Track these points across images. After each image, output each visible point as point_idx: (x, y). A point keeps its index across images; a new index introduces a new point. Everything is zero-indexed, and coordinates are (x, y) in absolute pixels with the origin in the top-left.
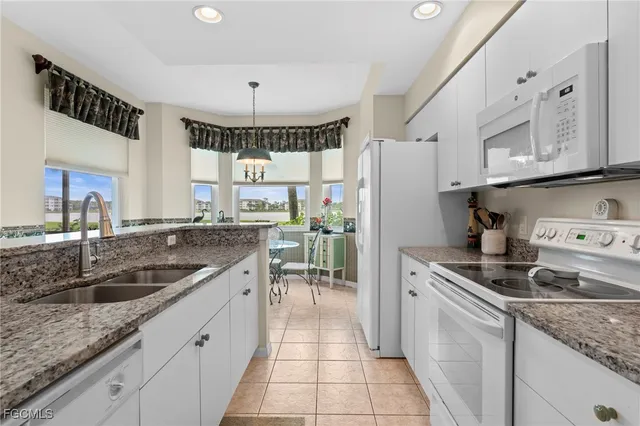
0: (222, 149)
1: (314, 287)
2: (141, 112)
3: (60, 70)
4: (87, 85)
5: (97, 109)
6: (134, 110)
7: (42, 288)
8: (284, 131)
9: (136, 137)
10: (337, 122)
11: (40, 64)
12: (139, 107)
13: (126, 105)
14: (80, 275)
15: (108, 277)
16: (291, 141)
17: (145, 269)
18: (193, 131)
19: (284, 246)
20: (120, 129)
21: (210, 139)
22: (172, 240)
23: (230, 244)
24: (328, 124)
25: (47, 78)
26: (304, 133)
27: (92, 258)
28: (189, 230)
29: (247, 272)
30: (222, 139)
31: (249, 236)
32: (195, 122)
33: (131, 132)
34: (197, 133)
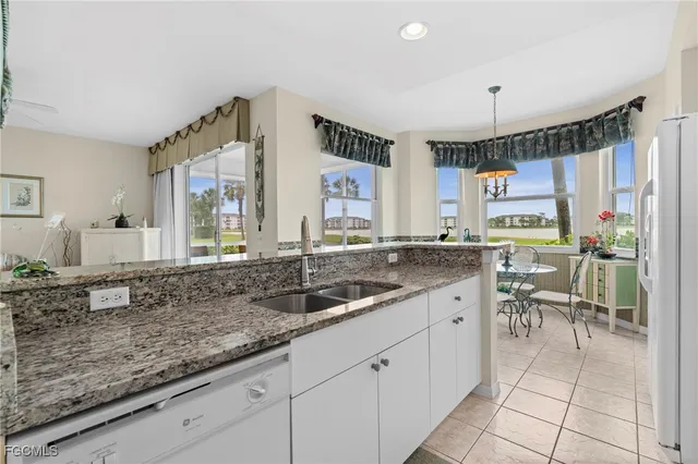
0: (467, 165)
1: (579, 327)
2: (392, 143)
3: (329, 122)
4: (348, 128)
5: (356, 147)
6: (386, 142)
7: (272, 291)
8: (541, 134)
9: (389, 165)
10: (621, 108)
11: (318, 120)
12: (389, 139)
13: (378, 138)
14: (300, 284)
15: (321, 288)
16: (551, 144)
17: (356, 283)
18: (437, 152)
19: (540, 271)
20: (375, 159)
21: (455, 157)
22: (393, 258)
23: (450, 265)
24: (606, 114)
25: (323, 130)
26: (570, 131)
27: (309, 271)
28: (412, 249)
29: (458, 298)
30: (468, 155)
31: (470, 258)
32: (439, 143)
33: (384, 161)
34: (442, 153)
